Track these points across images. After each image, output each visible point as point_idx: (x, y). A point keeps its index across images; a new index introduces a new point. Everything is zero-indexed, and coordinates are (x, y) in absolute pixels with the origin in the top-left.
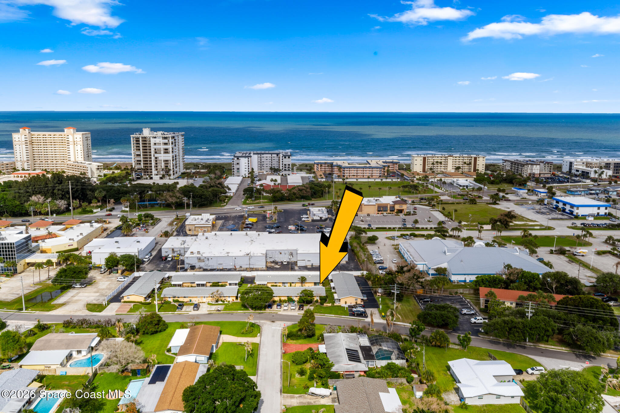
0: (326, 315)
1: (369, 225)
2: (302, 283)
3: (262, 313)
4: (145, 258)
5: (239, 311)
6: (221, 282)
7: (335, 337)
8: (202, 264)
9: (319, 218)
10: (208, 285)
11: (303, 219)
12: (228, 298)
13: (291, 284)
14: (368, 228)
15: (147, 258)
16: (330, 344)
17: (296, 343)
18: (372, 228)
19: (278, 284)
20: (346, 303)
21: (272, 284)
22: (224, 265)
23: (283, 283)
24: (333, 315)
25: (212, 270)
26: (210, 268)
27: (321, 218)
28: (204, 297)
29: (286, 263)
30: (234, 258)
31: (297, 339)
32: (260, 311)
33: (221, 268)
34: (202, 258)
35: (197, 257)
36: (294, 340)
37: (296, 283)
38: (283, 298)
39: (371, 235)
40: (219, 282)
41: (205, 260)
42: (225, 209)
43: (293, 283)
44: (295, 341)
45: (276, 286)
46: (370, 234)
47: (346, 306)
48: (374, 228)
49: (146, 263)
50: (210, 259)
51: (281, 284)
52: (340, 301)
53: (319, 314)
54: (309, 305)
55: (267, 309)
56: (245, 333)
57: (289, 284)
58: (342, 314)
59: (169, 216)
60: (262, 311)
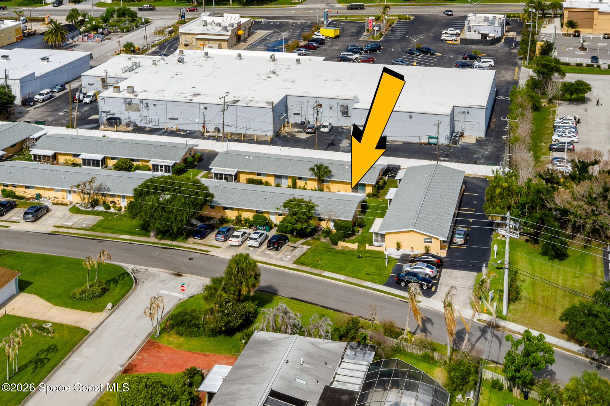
0: (326, 273)
1: (595, 59)
2: (321, 181)
3: (171, 248)
4: (40, 94)
5: (123, 236)
6: (138, 160)
7: (275, 345)
8: (135, 117)
9: (479, 37)
10: (111, 163)
11: (444, 37)
12: (120, 199)
13: (294, 180)
14: (588, 65)
15: (43, 94)
16: (247, 367)
17: (179, 346)
18: (599, 67)
19: (264, 179)
20: (399, 247)
21: (251, 177)
22: (180, 121)
23: (277, 177)
24: (343, 277)
25: (153, 131)
26: (151, 126)
27: (484, 36)
28: (70, 191)
29: (327, 130)
30: (202, 107)
31: (191, 335)
32: (169, 242)
33: (175, 128)
34: (134, 102)
35: (125, 99)
36: (181, 335)
37: (306, 179)
38: (245, 215)
39: (573, 81)
40: (133, 160)
41: (141, 106)
42: (293, 10)
43: (300, 179)
44: (182, 339)
45: (260, 183)
46: (571, 78)
47: (397, 255)
48: (603, 67)
49: (39, 105)
50: (151, 106)
51: (271, 180)
52: (383, 240)
53: (307, 269)
54: (303, 241)
55: (191, 240)
56: (78, 296)
57: (289, 182)
58: (368, 277)
59: (171, 17)
60: (174, 243)
